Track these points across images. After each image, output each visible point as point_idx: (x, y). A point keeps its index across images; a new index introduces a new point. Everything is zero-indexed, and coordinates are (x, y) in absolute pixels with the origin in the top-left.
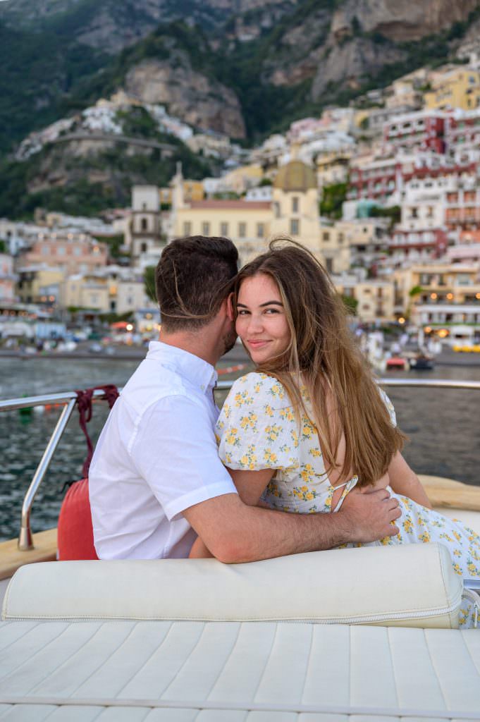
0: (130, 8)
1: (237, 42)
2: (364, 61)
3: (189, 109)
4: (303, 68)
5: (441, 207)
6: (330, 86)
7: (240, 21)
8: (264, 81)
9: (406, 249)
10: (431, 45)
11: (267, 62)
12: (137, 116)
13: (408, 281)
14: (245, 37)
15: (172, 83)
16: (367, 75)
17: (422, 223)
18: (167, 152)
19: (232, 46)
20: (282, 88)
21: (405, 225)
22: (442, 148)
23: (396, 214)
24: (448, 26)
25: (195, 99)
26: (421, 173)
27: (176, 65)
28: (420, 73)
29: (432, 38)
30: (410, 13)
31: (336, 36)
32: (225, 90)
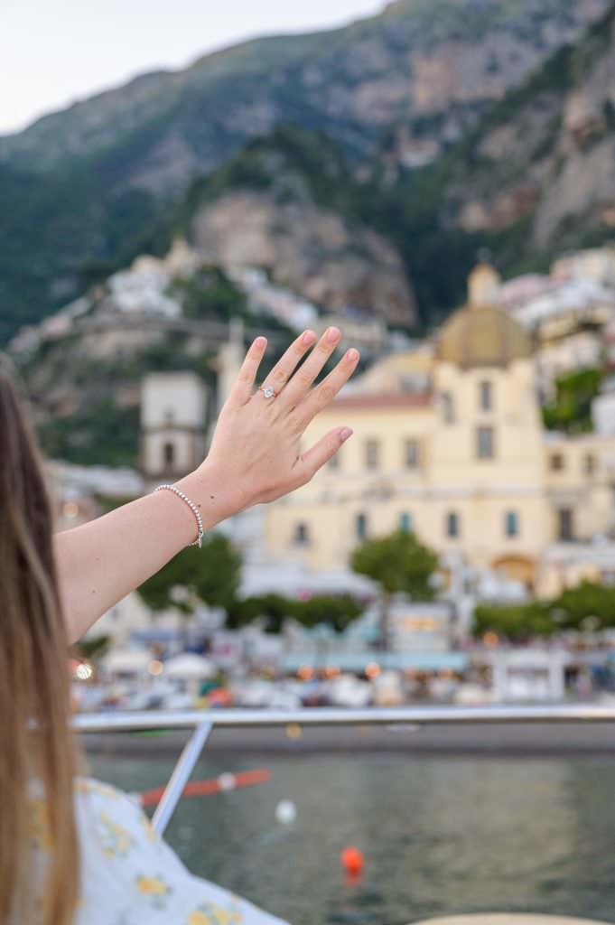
1: (400, 167)
3: (311, 274)
4: (517, 196)
7: (404, 132)
8: (446, 223)
11: (452, 191)
12: (209, 284)
14: (414, 159)
15: (277, 231)
25: (319, 258)
27: (285, 198)
31: (574, 134)
32: (376, 240)
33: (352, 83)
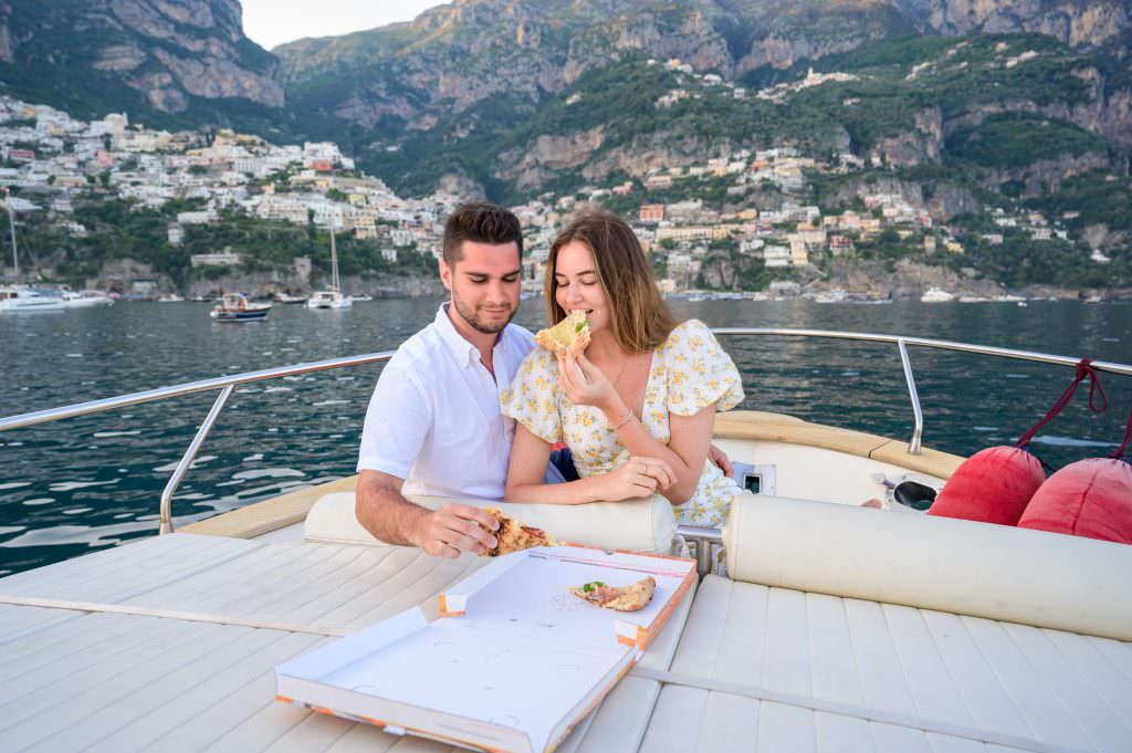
1: (458, 138)
4: (510, 172)
6: (526, 186)
7: (458, 126)
8: (490, 176)
10: (568, 173)
11: (492, 167)
14: (463, 134)
15: (459, 184)
16: (543, 184)
19: (456, 141)
20: (499, 180)
24: (574, 164)
27: (461, 175)
28: (571, 198)
29: (569, 169)
30: (558, 157)
31: (528, 164)
32: (479, 185)
33: (411, 73)
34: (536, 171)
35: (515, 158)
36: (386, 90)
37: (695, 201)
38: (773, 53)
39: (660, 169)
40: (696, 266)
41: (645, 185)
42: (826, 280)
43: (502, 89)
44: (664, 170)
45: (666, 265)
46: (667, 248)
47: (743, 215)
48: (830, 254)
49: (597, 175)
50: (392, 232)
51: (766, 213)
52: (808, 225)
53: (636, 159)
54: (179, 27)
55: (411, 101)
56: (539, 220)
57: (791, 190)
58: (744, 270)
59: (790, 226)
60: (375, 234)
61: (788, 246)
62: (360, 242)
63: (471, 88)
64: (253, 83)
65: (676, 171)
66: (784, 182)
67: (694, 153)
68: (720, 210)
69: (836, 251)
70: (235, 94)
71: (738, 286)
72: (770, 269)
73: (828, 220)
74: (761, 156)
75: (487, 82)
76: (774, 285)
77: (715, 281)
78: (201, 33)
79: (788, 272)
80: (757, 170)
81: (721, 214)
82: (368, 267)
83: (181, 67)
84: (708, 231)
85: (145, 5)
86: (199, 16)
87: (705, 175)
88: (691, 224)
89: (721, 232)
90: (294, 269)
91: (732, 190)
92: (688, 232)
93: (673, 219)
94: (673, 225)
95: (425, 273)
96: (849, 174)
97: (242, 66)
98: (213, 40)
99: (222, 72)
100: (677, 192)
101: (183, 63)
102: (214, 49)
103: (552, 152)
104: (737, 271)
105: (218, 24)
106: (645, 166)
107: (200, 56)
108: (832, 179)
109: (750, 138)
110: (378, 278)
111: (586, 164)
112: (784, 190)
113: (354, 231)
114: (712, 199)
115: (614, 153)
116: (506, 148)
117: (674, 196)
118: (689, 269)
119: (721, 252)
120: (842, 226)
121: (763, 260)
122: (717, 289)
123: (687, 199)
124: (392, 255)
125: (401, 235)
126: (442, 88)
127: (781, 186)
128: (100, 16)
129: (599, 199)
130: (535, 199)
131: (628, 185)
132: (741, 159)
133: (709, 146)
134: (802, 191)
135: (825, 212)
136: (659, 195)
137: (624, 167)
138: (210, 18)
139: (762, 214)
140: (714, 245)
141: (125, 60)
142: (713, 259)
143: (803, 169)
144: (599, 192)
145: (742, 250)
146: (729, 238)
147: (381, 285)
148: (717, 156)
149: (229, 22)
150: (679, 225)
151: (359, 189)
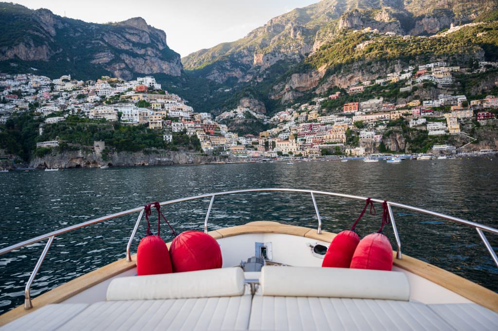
0: (222, 67)
1: (257, 82)
2: (293, 96)
3: (254, 108)
4: (278, 95)
5: (312, 140)
6: (286, 101)
8: (269, 98)
9: (307, 146)
10: (308, 93)
11: (269, 94)
13: (308, 151)
15: (250, 102)
16: (294, 99)
17: (309, 142)
18: (255, 121)
19: (256, 84)
20: (274, 99)
21: (307, 142)
22: (312, 129)
23: (305, 140)
24: (312, 88)
25: (255, 105)
26: (308, 134)
27: (251, 98)
28: (307, 104)
29: (308, 91)
30: (303, 85)
31: (287, 89)
32: (261, 103)
34: (290, 93)
35: (281, 87)
36: (230, 66)
37: (379, 99)
38: (428, 25)
39: (358, 83)
40: (379, 138)
41: (348, 92)
42: (476, 143)
43: (283, 59)
44: (360, 83)
45: (358, 138)
46: (358, 127)
47: (411, 104)
48: (478, 125)
49: (323, 92)
50: (173, 124)
51: (427, 102)
52: (459, 106)
53: (343, 79)
54: (134, 44)
55: (242, 70)
56: (289, 117)
57: (444, 86)
58: (412, 139)
59: (445, 108)
60: (161, 125)
61: (445, 121)
62: (150, 131)
63: (268, 60)
64: (166, 66)
65: (367, 83)
66: (438, 81)
67: (378, 72)
68: (395, 102)
69: (483, 123)
70: (159, 72)
71: (409, 150)
72: (431, 137)
73: (474, 102)
74: (422, 68)
75: (276, 57)
76: (436, 147)
77: (392, 146)
78: (143, 46)
79: (446, 139)
80: (419, 75)
81: (395, 105)
82: (150, 146)
83: (134, 61)
84: (387, 116)
85: (120, 36)
86: (143, 39)
87: (385, 83)
88: (375, 112)
89: (396, 115)
90: (93, 148)
91: (402, 90)
92: (374, 117)
93: (364, 110)
94: (364, 113)
95: (190, 148)
96: (487, 72)
97: (162, 59)
98: (149, 49)
99: (152, 62)
100: (367, 95)
101: (135, 60)
102: (149, 53)
103: (299, 82)
104: (408, 140)
105: (153, 42)
106: (349, 82)
107: (143, 56)
108: (474, 77)
109: (414, 59)
110: (157, 153)
111: (317, 87)
112: (439, 86)
113: (147, 125)
114: (389, 96)
115: (331, 78)
116: (277, 83)
117: (364, 97)
118: (373, 140)
119: (395, 128)
120: (485, 105)
121: (426, 132)
122: (394, 152)
123: (374, 98)
124: (169, 138)
125: (178, 125)
126: (255, 62)
127: (437, 83)
128: (97, 41)
129: (321, 103)
130: (289, 107)
131: (338, 93)
132: (409, 71)
133: (387, 67)
134: (452, 86)
135: (470, 98)
136: (356, 97)
137: (337, 85)
138: (149, 39)
139: (424, 102)
140: (392, 124)
141: (105, 59)
142: (390, 132)
143: (452, 73)
144: (322, 99)
145: (411, 126)
146: (402, 118)
147: (159, 157)
148: (393, 71)
149: (158, 41)
150: (367, 113)
151: (159, 100)
